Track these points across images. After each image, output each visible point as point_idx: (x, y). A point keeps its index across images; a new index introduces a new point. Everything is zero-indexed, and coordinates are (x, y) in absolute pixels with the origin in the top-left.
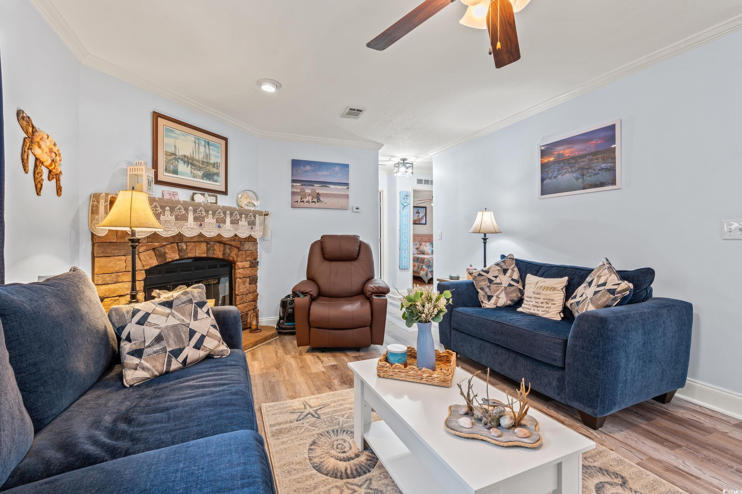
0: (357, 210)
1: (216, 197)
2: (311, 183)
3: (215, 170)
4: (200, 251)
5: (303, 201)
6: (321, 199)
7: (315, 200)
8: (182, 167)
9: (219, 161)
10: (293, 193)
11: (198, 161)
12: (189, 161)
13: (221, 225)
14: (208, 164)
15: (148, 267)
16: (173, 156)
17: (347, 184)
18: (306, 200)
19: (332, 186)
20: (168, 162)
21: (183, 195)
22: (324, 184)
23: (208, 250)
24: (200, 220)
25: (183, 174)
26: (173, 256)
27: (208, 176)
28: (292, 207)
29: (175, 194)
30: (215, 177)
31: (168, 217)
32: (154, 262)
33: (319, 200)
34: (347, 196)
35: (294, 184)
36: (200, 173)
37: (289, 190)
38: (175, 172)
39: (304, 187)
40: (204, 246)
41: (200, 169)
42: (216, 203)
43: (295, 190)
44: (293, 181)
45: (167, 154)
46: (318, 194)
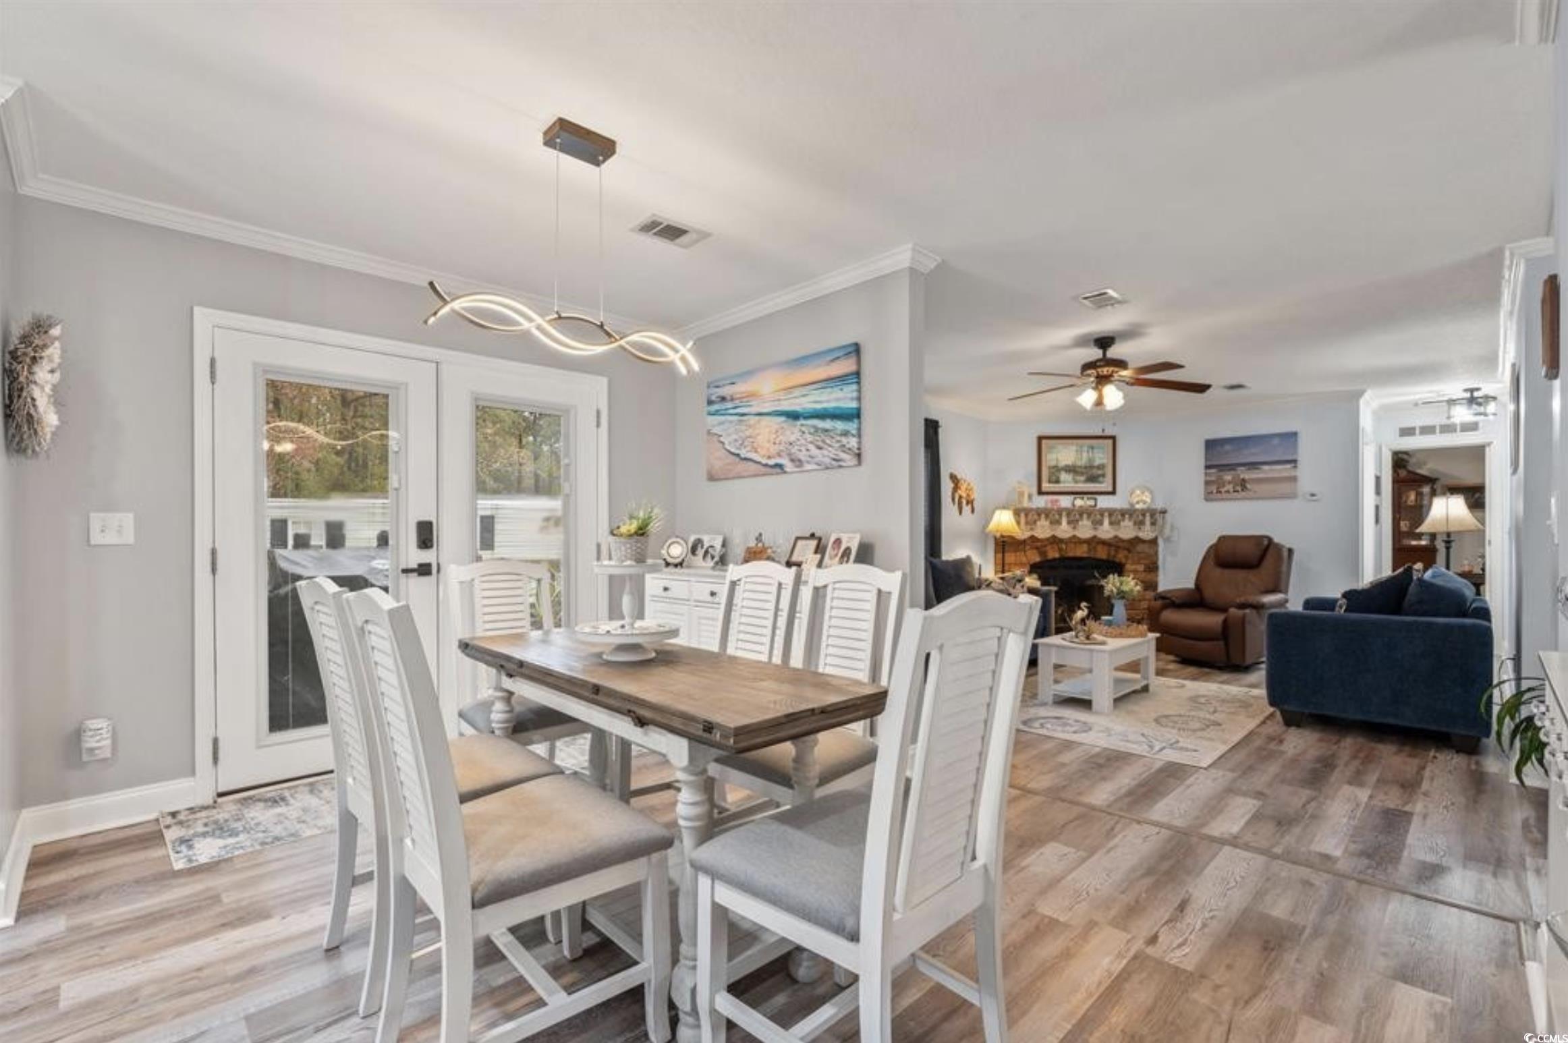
0: (1314, 498)
1: (1095, 499)
2: (1231, 467)
3: (1100, 472)
4: (1081, 552)
5: (1220, 492)
6: (1248, 486)
7: (1239, 488)
8: (1064, 476)
9: (1105, 461)
10: (1207, 483)
11: (1080, 467)
12: (1071, 469)
13: (1098, 526)
14: (1092, 467)
15: (1032, 562)
16: (1056, 470)
17: (1295, 461)
18: (1223, 490)
19: (1266, 467)
20: (1051, 474)
21: (1065, 502)
22: (1253, 466)
23: (1089, 550)
24: (1073, 523)
25: (1064, 482)
26: (1053, 554)
27: (1092, 479)
28: (1207, 500)
29: (1057, 501)
30: (1101, 479)
31: (1043, 523)
32: (1038, 559)
33: (1244, 488)
34: (1294, 479)
35: (1208, 471)
36: (1082, 478)
37: (1202, 479)
38: (1057, 481)
39: (1221, 474)
40: (1085, 547)
41: (1082, 474)
42: (1096, 505)
43: (1208, 478)
44: (1207, 467)
45: (1050, 468)
46: (1243, 480)
